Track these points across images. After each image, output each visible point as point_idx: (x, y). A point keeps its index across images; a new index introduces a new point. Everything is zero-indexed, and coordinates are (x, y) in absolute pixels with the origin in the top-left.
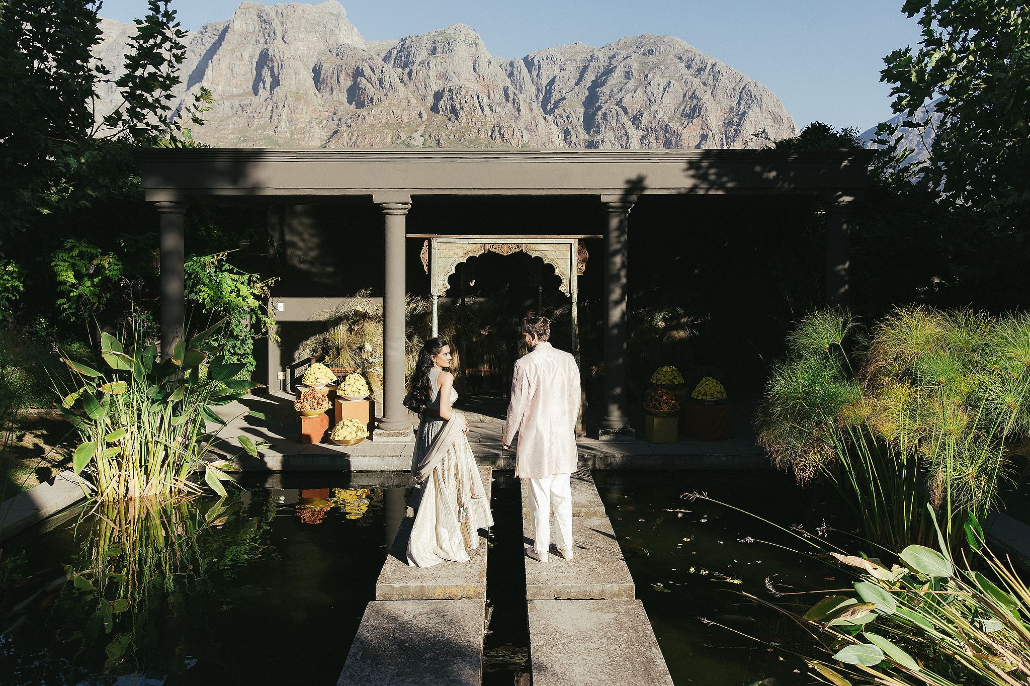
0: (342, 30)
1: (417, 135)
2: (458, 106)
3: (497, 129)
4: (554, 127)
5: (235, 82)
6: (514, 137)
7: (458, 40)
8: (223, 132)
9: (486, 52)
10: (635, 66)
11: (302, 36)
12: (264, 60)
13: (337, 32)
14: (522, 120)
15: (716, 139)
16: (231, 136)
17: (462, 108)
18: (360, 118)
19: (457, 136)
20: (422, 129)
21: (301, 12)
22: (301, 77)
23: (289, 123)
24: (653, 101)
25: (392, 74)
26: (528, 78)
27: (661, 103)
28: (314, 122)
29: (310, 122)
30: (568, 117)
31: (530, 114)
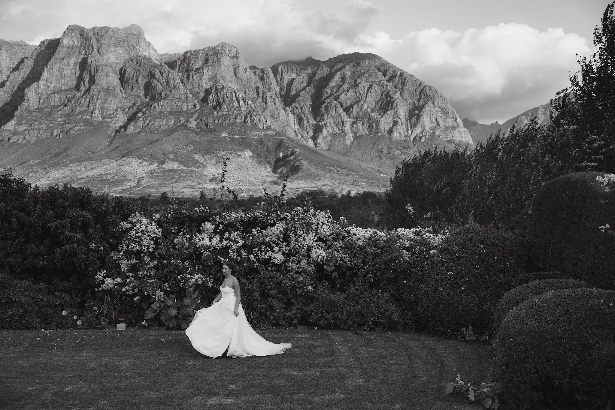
0: (141, 45)
1: (192, 120)
2: (221, 100)
3: (248, 116)
4: (291, 116)
5: (63, 81)
6: (261, 121)
7: (224, 54)
8: (54, 116)
9: (243, 62)
10: (348, 74)
11: (112, 49)
12: (84, 65)
13: (137, 47)
14: (269, 110)
15: (404, 124)
16: (59, 120)
17: (224, 101)
18: (152, 108)
19: (221, 120)
20: (196, 115)
21: (111, 33)
22: (111, 78)
23: (102, 111)
24: (360, 98)
25: (176, 76)
26: (274, 81)
27: (365, 100)
28: (119, 110)
29: (116, 110)
30: (301, 108)
31: (274, 106)
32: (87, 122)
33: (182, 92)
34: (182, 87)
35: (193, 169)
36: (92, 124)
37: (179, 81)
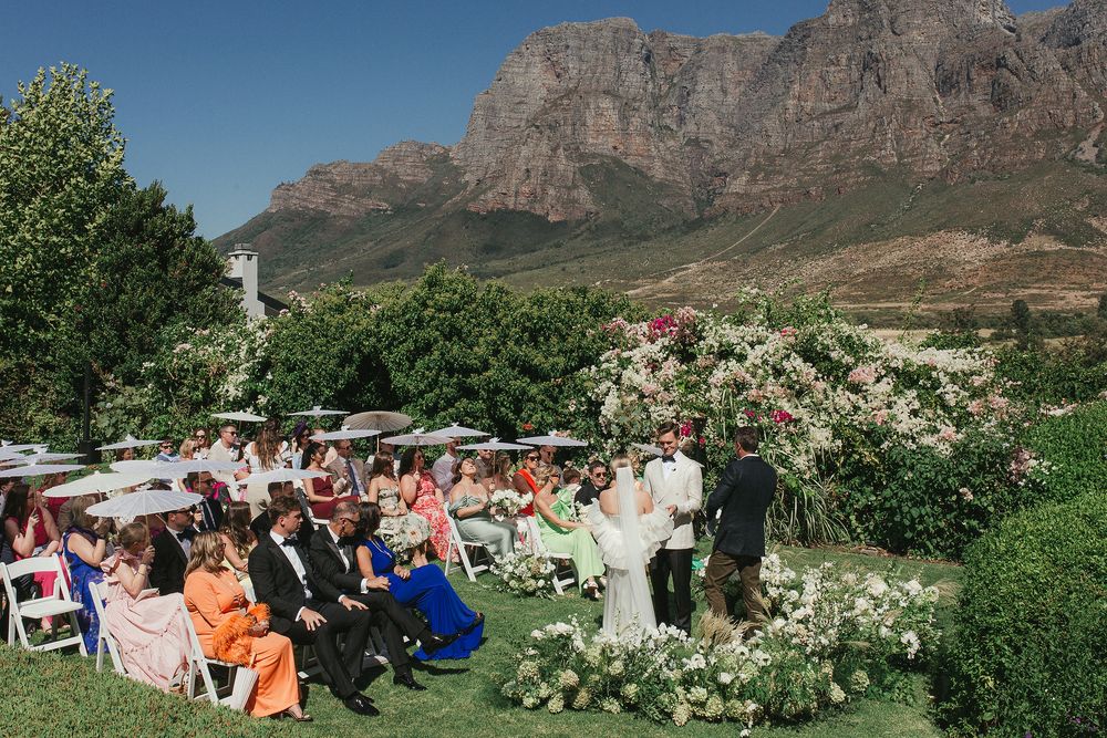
32: (871, 168)
33: (1063, 88)
34: (1064, 77)
35: (1086, 249)
36: (878, 172)
37: (1058, 66)
